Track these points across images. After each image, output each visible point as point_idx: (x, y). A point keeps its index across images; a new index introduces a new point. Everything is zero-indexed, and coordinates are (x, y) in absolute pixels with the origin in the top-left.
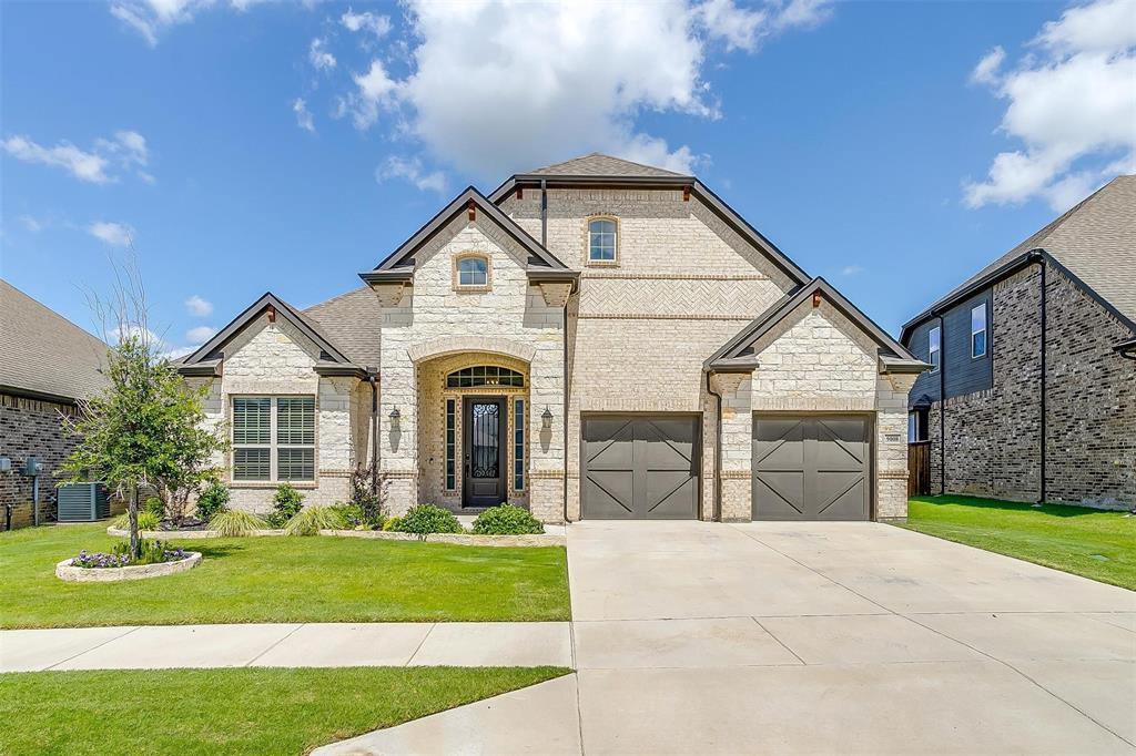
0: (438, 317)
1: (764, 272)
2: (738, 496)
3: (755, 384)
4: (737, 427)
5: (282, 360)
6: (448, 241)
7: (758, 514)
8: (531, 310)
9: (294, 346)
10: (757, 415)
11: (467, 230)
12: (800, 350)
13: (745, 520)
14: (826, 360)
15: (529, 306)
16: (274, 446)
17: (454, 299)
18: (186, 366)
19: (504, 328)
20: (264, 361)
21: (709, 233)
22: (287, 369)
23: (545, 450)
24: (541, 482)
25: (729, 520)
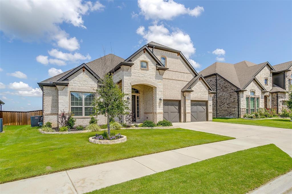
0: (137, 75)
1: (190, 72)
2: (189, 117)
3: (191, 95)
4: (188, 103)
5: (86, 82)
6: (139, 57)
7: (192, 121)
8: (157, 76)
9: (90, 79)
10: (192, 101)
11: (143, 55)
12: (198, 88)
13: (190, 122)
14: (201, 90)
15: (156, 75)
16: (84, 107)
17: (140, 71)
18: (58, 82)
19: (151, 79)
20: (81, 82)
21: (182, 63)
22: (88, 85)
23: (160, 108)
24: (159, 115)
25: (187, 122)
